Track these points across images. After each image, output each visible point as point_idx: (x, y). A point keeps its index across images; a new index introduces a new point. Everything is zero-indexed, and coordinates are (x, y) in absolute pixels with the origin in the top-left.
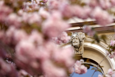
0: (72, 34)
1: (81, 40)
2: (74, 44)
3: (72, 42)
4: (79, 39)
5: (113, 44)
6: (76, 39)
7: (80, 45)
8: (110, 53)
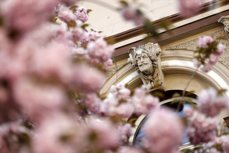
0: (135, 50)
1: (153, 58)
2: (142, 69)
3: (137, 65)
4: (150, 57)
5: (205, 44)
6: (143, 57)
7: (155, 67)
8: (203, 63)
